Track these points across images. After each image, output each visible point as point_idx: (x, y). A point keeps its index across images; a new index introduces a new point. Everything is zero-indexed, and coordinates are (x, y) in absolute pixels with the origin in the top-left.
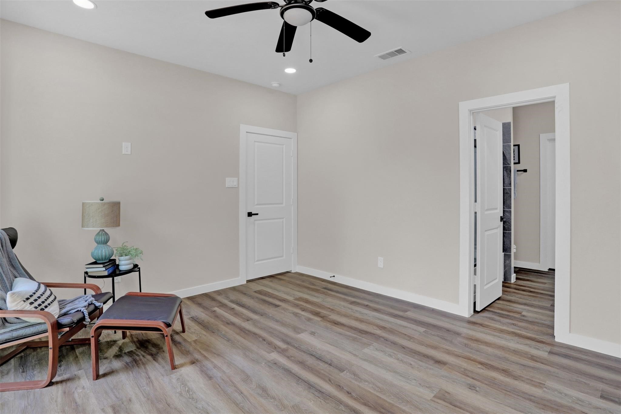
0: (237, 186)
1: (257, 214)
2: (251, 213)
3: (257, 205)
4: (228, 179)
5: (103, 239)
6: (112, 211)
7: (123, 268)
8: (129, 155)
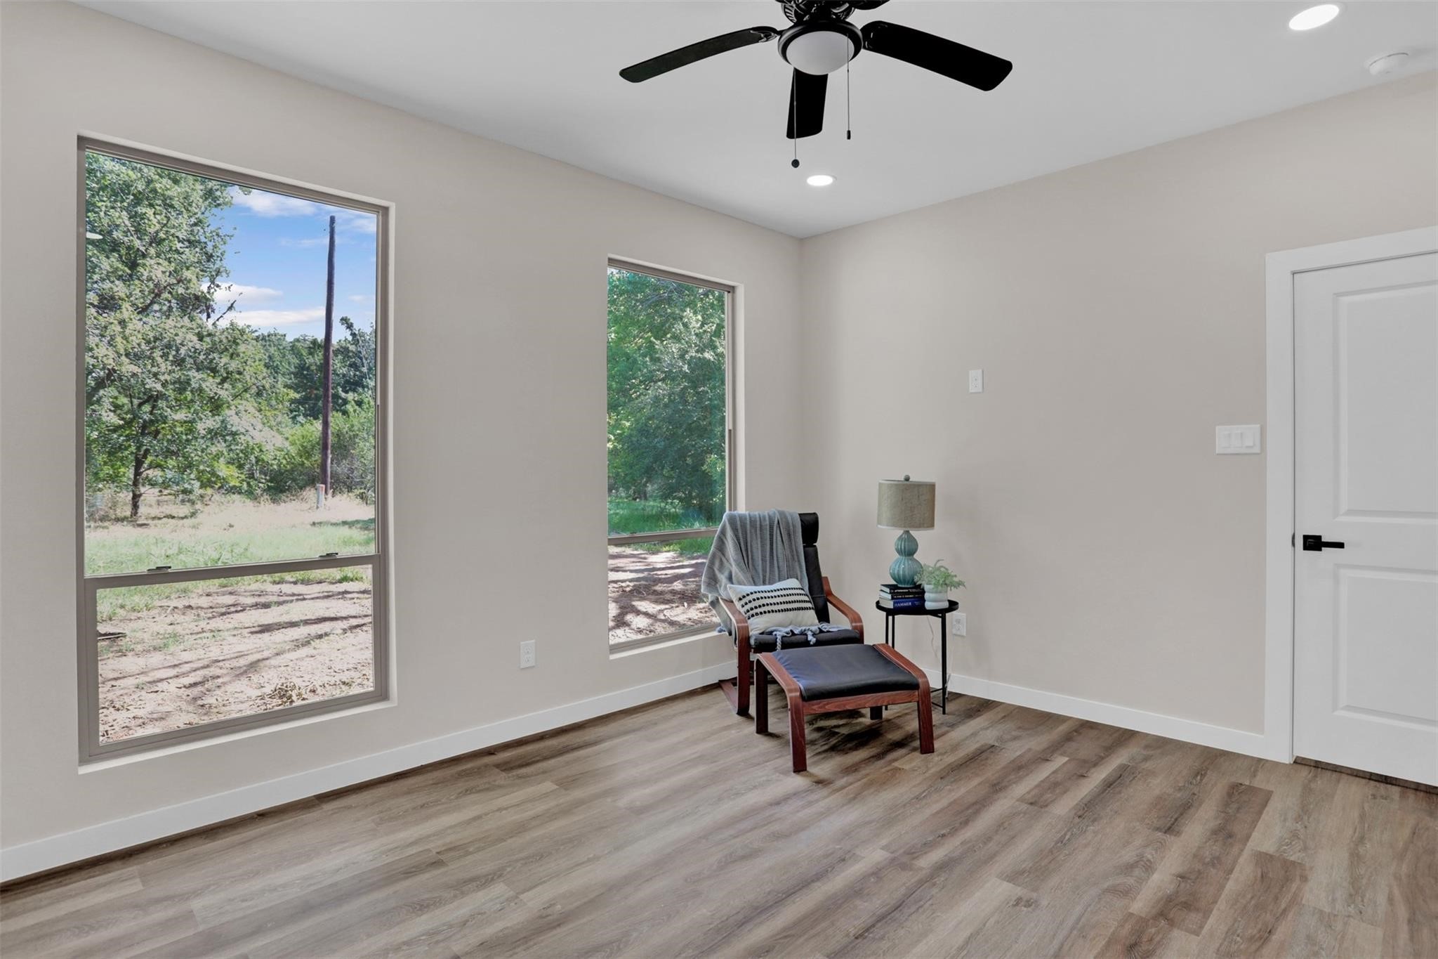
0: (1257, 450)
1: (1340, 545)
2: (1320, 537)
3: (1350, 512)
4: (1221, 431)
5: (903, 548)
6: (902, 500)
7: (929, 605)
8: (980, 393)
